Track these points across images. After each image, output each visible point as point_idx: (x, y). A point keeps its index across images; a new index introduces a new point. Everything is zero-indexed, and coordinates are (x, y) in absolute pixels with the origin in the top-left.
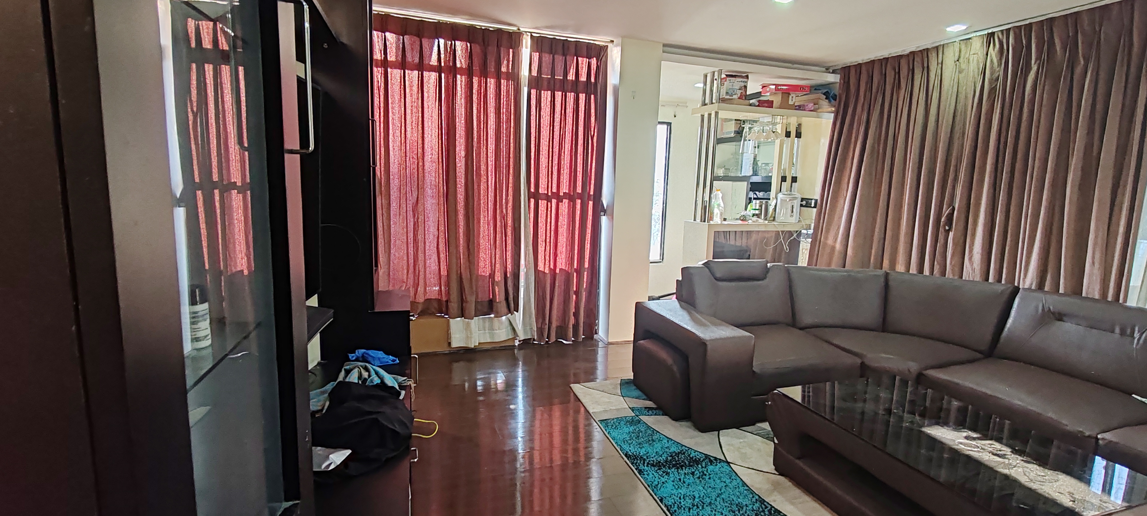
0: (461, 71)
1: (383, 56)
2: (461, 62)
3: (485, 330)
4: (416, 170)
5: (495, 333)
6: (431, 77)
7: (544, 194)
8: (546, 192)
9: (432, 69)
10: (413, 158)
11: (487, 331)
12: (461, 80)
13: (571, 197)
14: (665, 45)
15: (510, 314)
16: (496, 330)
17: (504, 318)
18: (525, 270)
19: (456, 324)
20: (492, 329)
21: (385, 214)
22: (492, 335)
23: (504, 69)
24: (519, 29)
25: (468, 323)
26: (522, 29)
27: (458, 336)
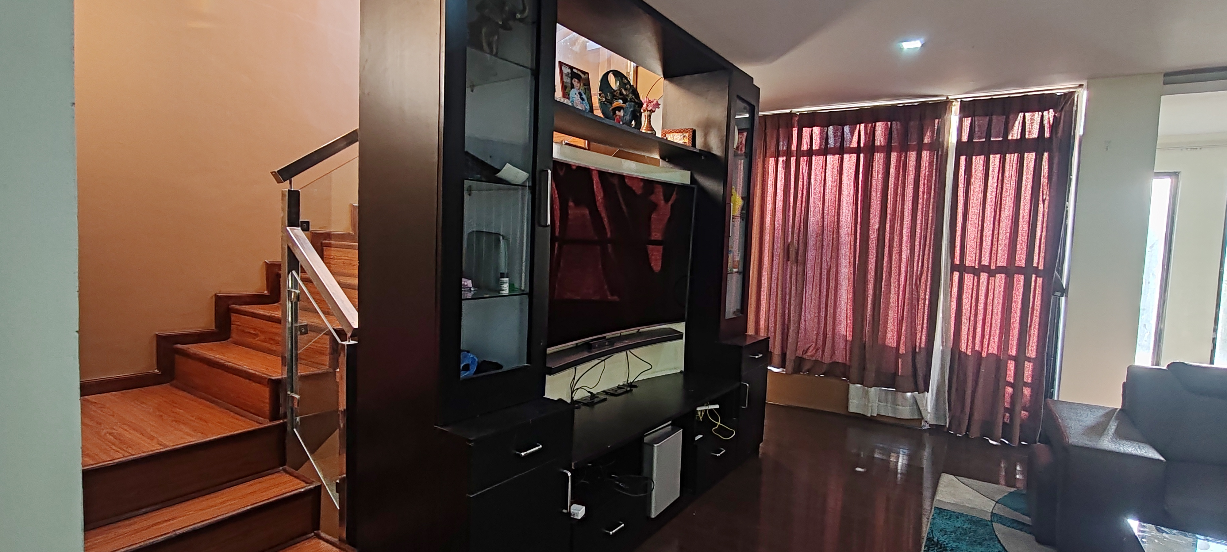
0: (880, 149)
1: (809, 147)
2: (880, 140)
3: (887, 402)
4: (831, 242)
5: (898, 409)
6: (849, 160)
7: (972, 266)
8: (973, 265)
9: (851, 151)
10: (830, 231)
11: (889, 405)
12: (879, 157)
13: (1009, 271)
14: (1166, 75)
15: (917, 393)
16: (899, 405)
17: (909, 394)
18: (941, 348)
19: (855, 389)
20: (895, 403)
21: (800, 280)
22: (895, 410)
23: (926, 140)
24: (948, 98)
25: (867, 391)
26: (950, 97)
27: (855, 401)
